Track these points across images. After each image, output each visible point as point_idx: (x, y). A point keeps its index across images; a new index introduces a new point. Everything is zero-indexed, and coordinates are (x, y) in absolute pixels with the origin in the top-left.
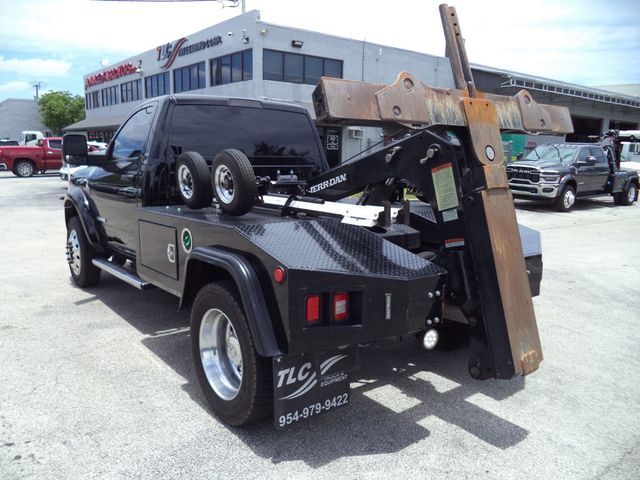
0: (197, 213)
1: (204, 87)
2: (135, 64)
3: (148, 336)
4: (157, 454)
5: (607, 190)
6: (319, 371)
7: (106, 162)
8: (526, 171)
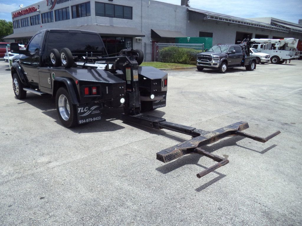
1: (69, 19)
2: (36, 7)
3: (44, 111)
5: (242, 64)
7: (26, 52)
8: (206, 56)
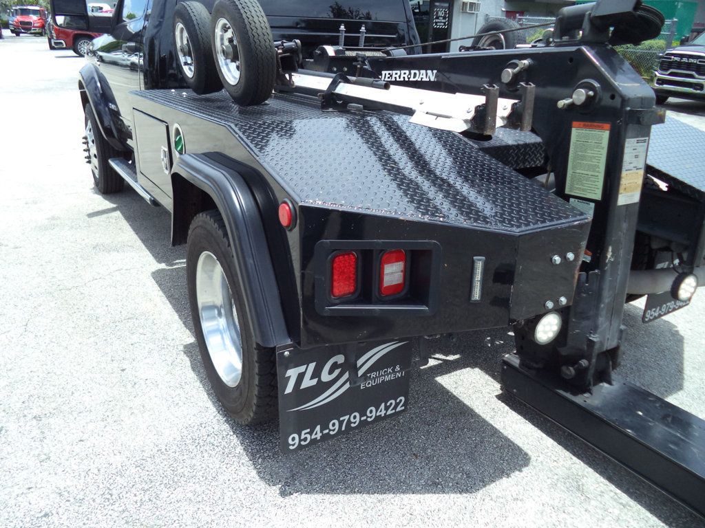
0: (208, 100)
3: (163, 266)
4: (117, 460)
6: (355, 369)
